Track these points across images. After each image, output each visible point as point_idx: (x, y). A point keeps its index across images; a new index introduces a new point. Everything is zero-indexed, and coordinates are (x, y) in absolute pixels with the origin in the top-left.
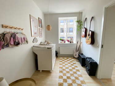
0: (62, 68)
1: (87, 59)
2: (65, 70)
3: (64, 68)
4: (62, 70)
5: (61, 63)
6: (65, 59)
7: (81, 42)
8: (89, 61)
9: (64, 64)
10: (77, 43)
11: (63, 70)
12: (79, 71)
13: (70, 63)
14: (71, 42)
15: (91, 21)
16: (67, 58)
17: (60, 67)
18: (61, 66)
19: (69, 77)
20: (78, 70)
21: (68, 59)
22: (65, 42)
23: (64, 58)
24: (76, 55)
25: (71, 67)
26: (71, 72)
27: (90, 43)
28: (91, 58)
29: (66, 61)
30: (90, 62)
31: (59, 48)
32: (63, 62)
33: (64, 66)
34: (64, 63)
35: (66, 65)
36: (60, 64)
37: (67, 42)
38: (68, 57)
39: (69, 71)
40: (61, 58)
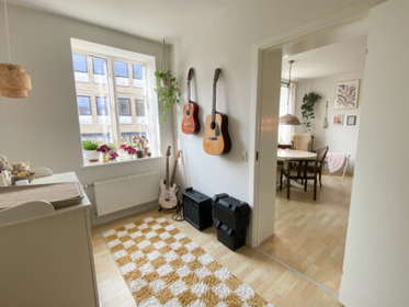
0: (138, 273)
1: (221, 201)
2: (155, 275)
3: (147, 269)
4: (144, 283)
5: (122, 254)
6: (129, 231)
7: (179, 149)
8: (230, 206)
9: (138, 255)
10: (168, 154)
11: (149, 278)
12: (203, 252)
13: (157, 239)
14: (140, 155)
15: (216, 80)
16: (138, 223)
17: (126, 278)
18: (130, 267)
19: (185, 293)
20: (199, 251)
21: (145, 226)
22: (114, 156)
23: (123, 229)
24: (167, 200)
25: (172, 252)
26: (183, 271)
27: (222, 149)
28: (225, 197)
29: (138, 234)
30: (233, 209)
31: (93, 185)
32: (128, 244)
33: (140, 261)
34: (134, 249)
35: (146, 251)
36: (121, 262)
37: (123, 156)
38: (137, 219)
39: (171, 270)
40: (111, 232)
